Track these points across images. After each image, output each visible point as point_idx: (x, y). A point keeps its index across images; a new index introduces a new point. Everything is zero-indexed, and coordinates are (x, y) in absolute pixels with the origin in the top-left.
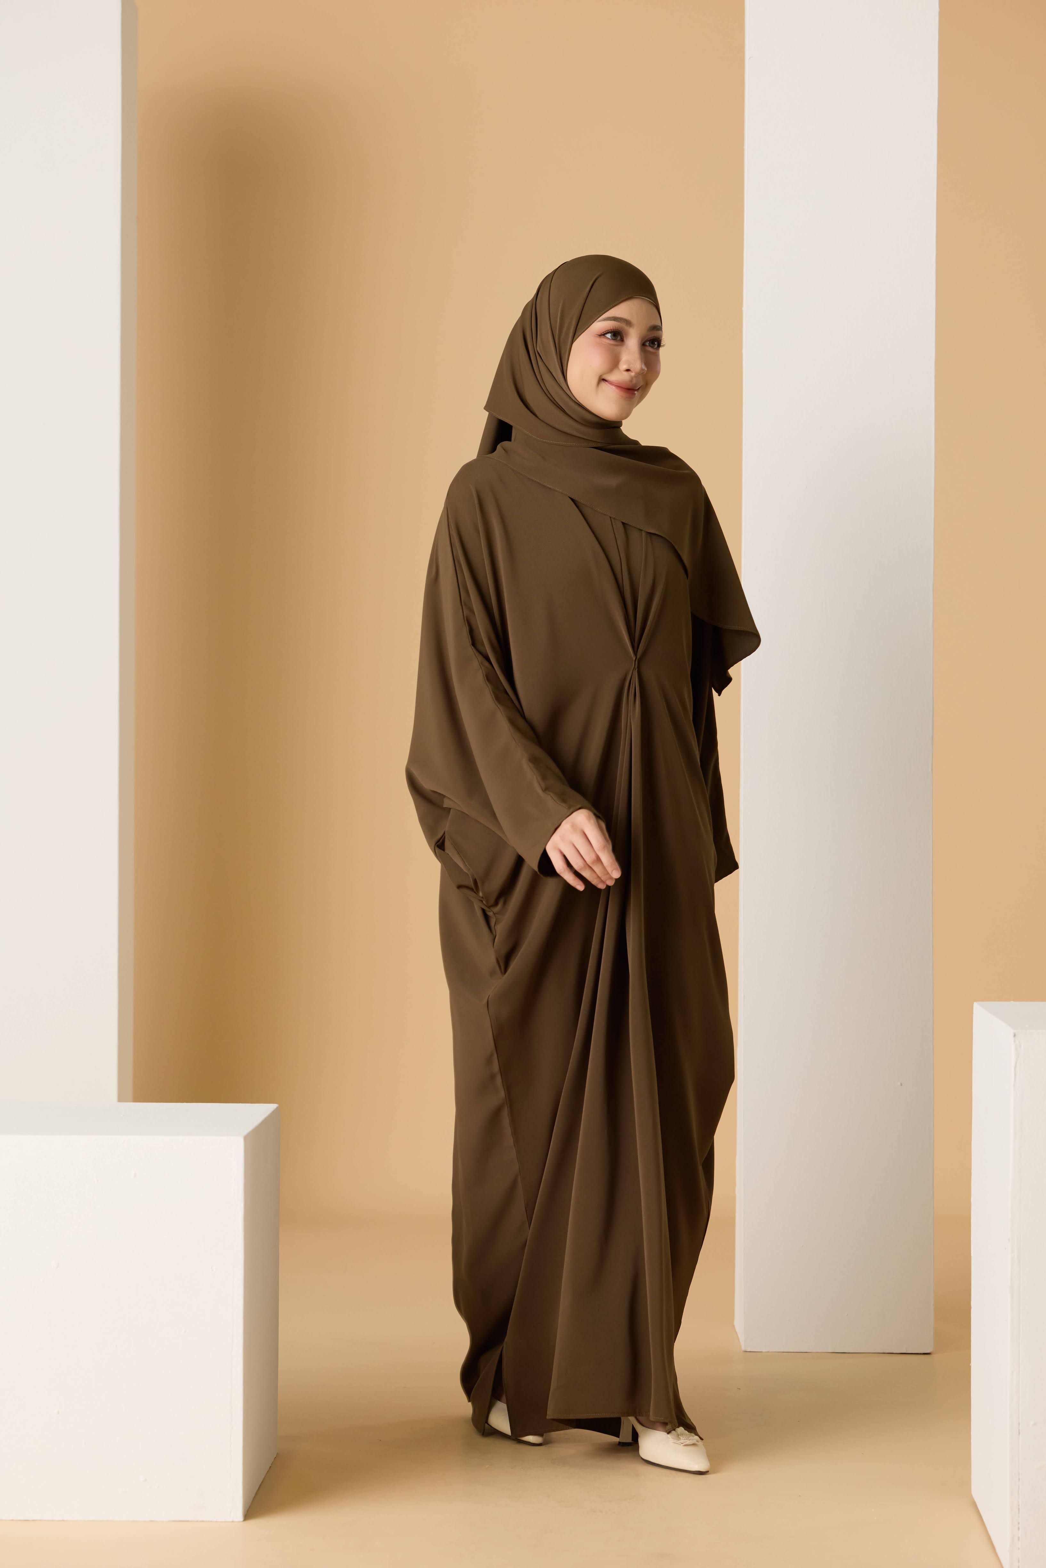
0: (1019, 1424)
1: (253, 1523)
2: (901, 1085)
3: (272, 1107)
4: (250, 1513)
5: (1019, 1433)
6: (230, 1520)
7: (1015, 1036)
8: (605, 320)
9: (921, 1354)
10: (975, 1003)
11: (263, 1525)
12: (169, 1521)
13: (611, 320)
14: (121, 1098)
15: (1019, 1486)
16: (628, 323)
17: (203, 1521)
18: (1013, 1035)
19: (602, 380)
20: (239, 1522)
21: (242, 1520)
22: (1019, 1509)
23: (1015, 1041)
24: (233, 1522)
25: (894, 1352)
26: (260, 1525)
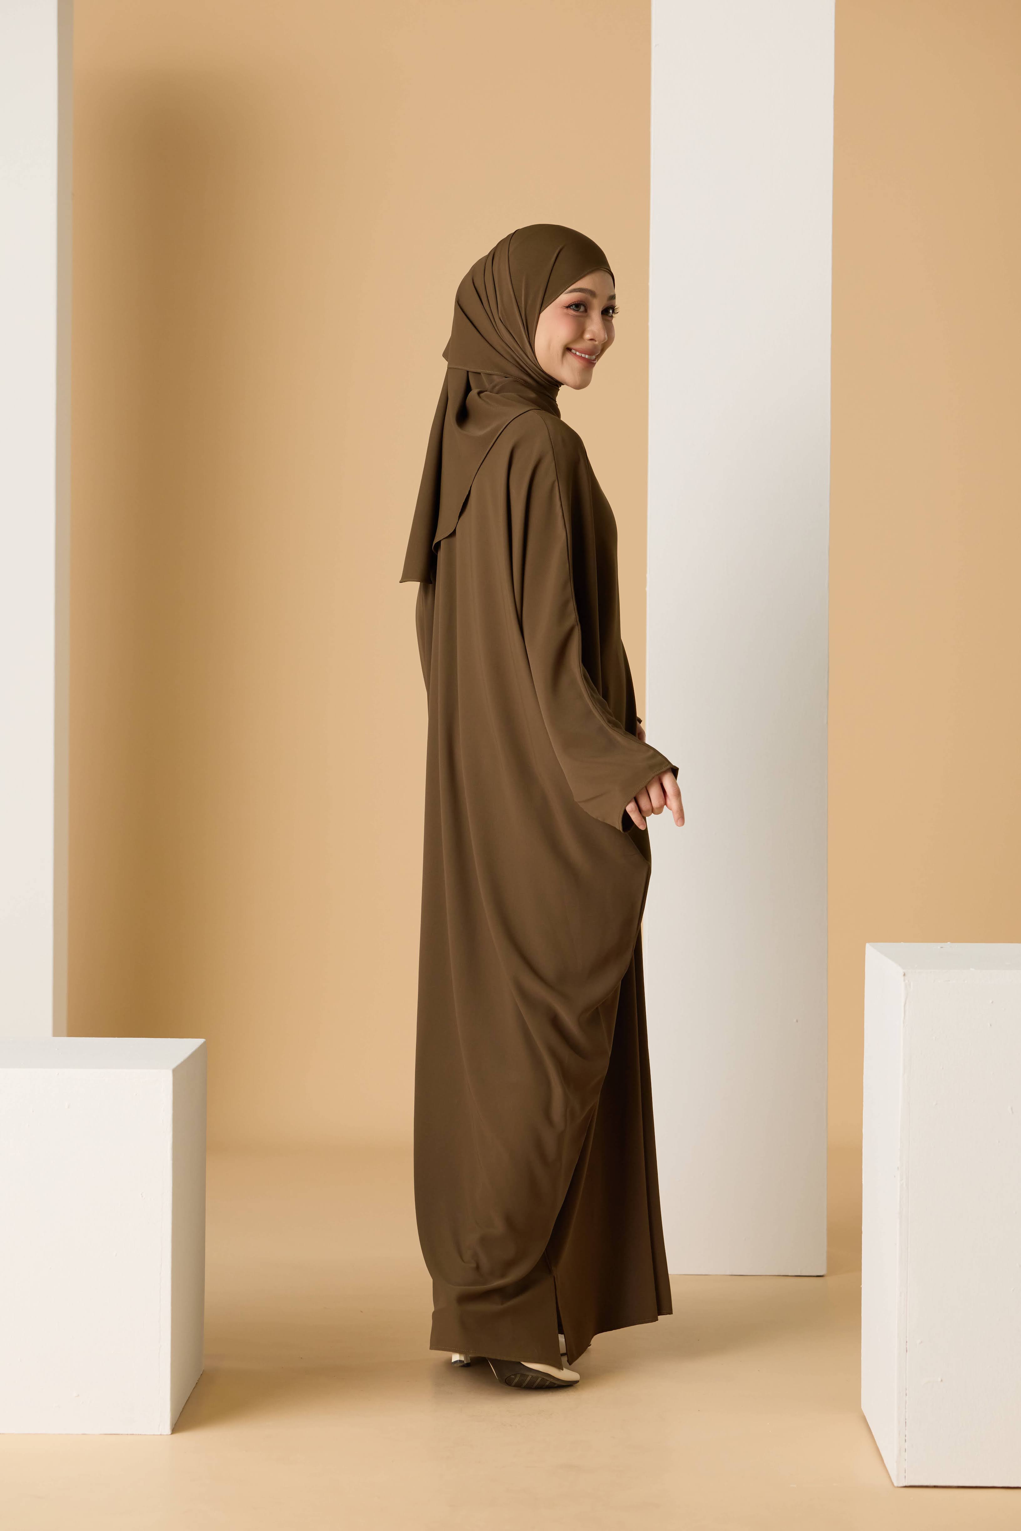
0: (907, 1342)
1: (180, 1437)
2: (797, 1021)
3: (200, 1041)
4: (176, 1428)
5: (907, 1351)
6: (159, 1434)
7: (904, 975)
8: (571, 292)
9: (814, 1276)
10: (868, 945)
11: (190, 1438)
12: (101, 1434)
13: (577, 292)
14: (56, 1033)
15: (906, 1401)
16: (593, 294)
17: (133, 1434)
18: (902, 974)
19: (567, 349)
20: (168, 1435)
21: (170, 1433)
22: (906, 1422)
23: (904, 981)
24: (161, 1435)
25: (789, 1274)
26: (187, 1438)
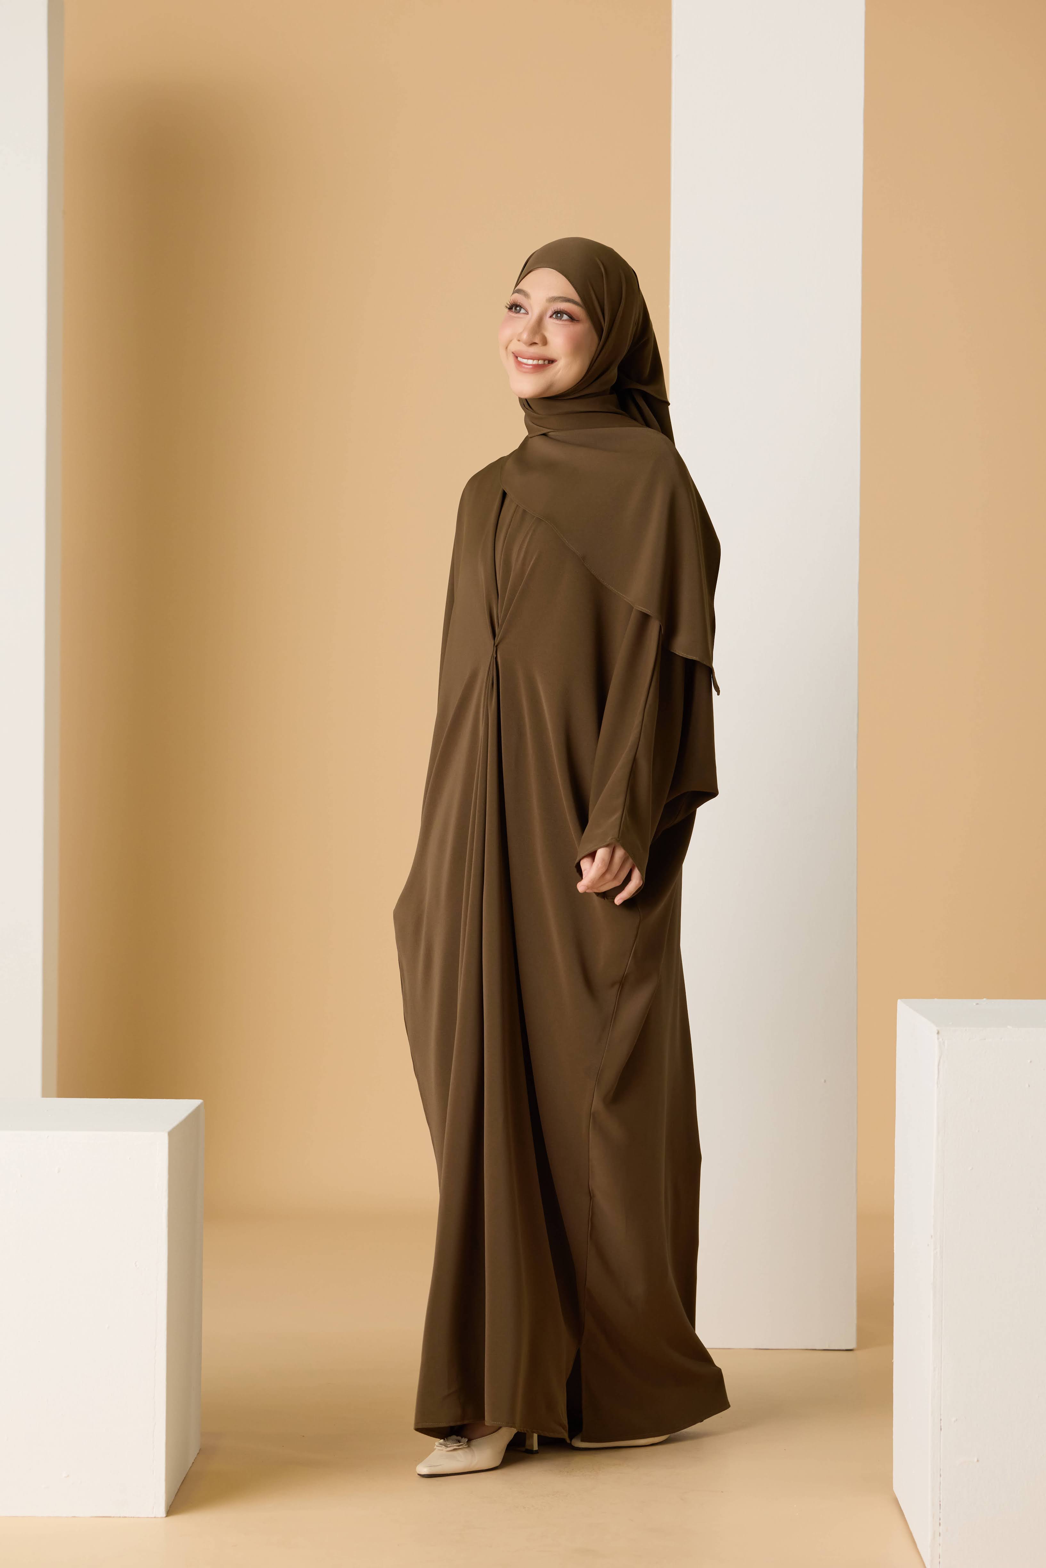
0: (941, 1420)
1: (175, 1519)
3: (197, 1102)
4: (171, 1510)
5: (941, 1429)
6: (153, 1516)
7: (938, 1033)
9: (843, 1350)
10: (899, 1000)
11: (186, 1521)
12: (91, 1517)
14: (45, 1094)
15: (940, 1482)
17: (127, 1517)
18: (937, 1032)
20: (162, 1517)
21: (165, 1515)
22: (940, 1505)
23: (938, 1039)
24: (155, 1517)
25: (817, 1348)
26: (182, 1521)
